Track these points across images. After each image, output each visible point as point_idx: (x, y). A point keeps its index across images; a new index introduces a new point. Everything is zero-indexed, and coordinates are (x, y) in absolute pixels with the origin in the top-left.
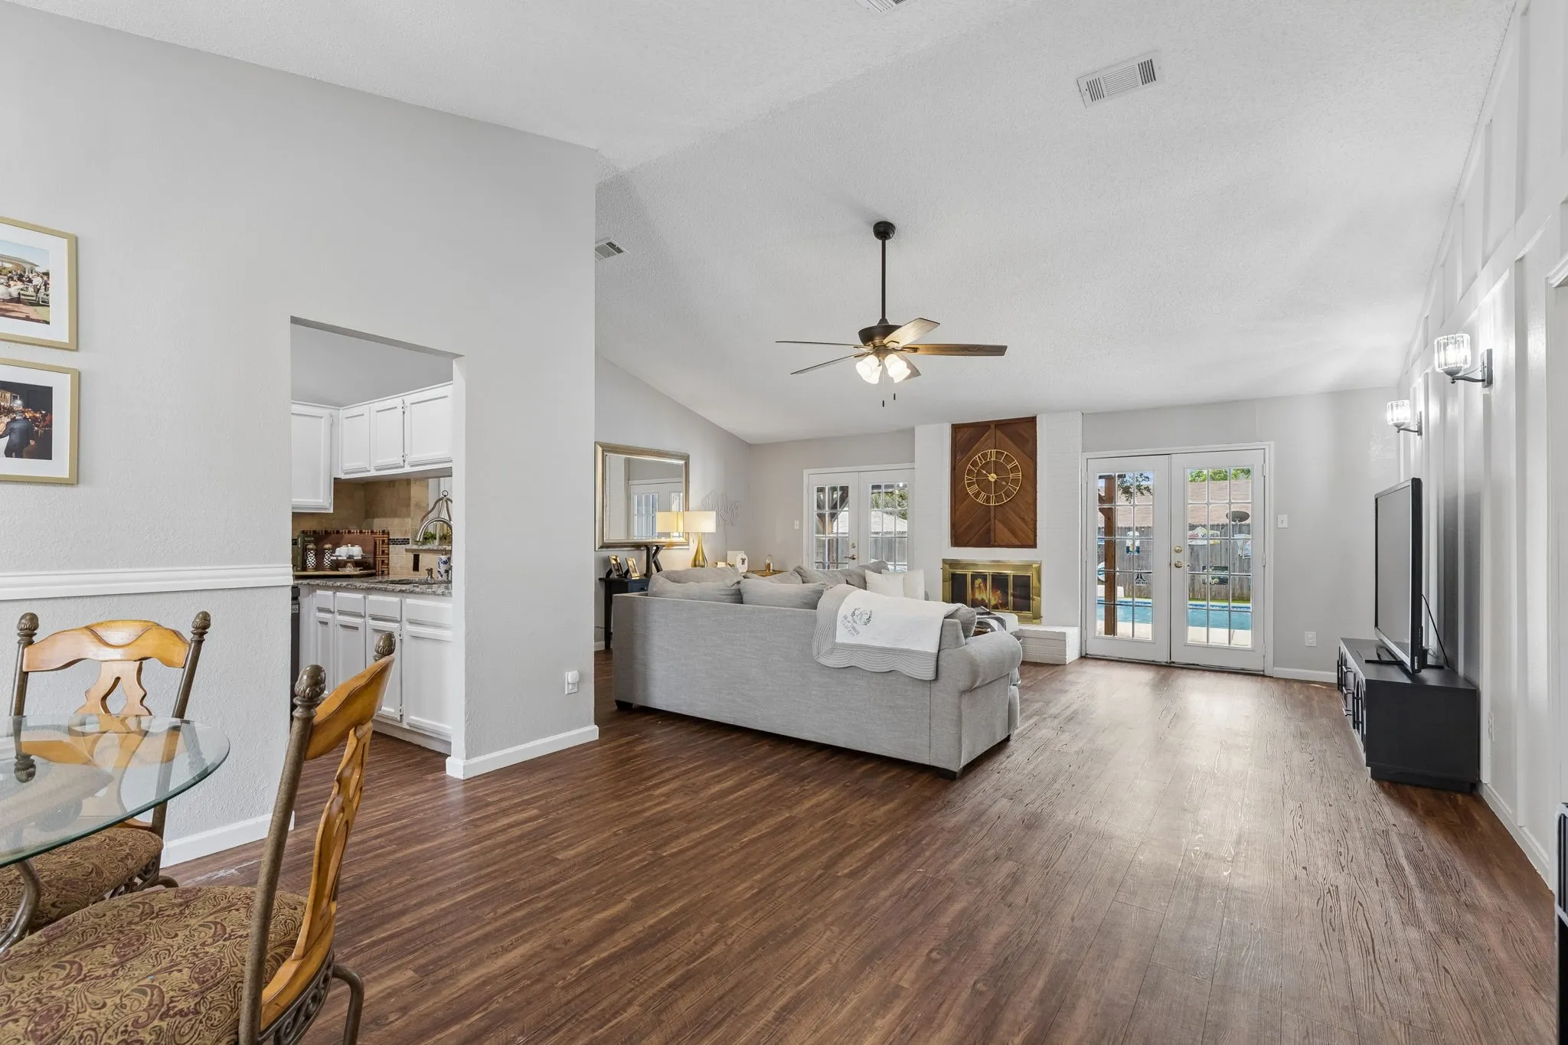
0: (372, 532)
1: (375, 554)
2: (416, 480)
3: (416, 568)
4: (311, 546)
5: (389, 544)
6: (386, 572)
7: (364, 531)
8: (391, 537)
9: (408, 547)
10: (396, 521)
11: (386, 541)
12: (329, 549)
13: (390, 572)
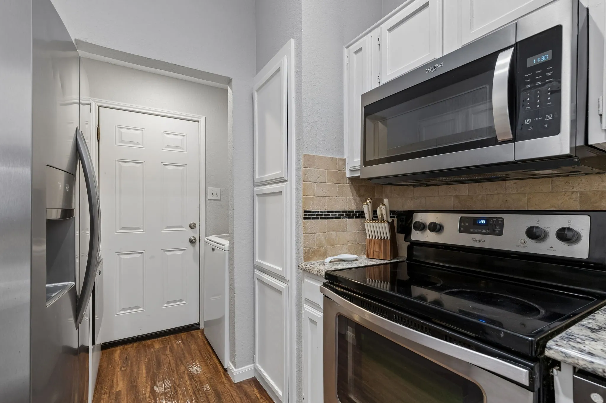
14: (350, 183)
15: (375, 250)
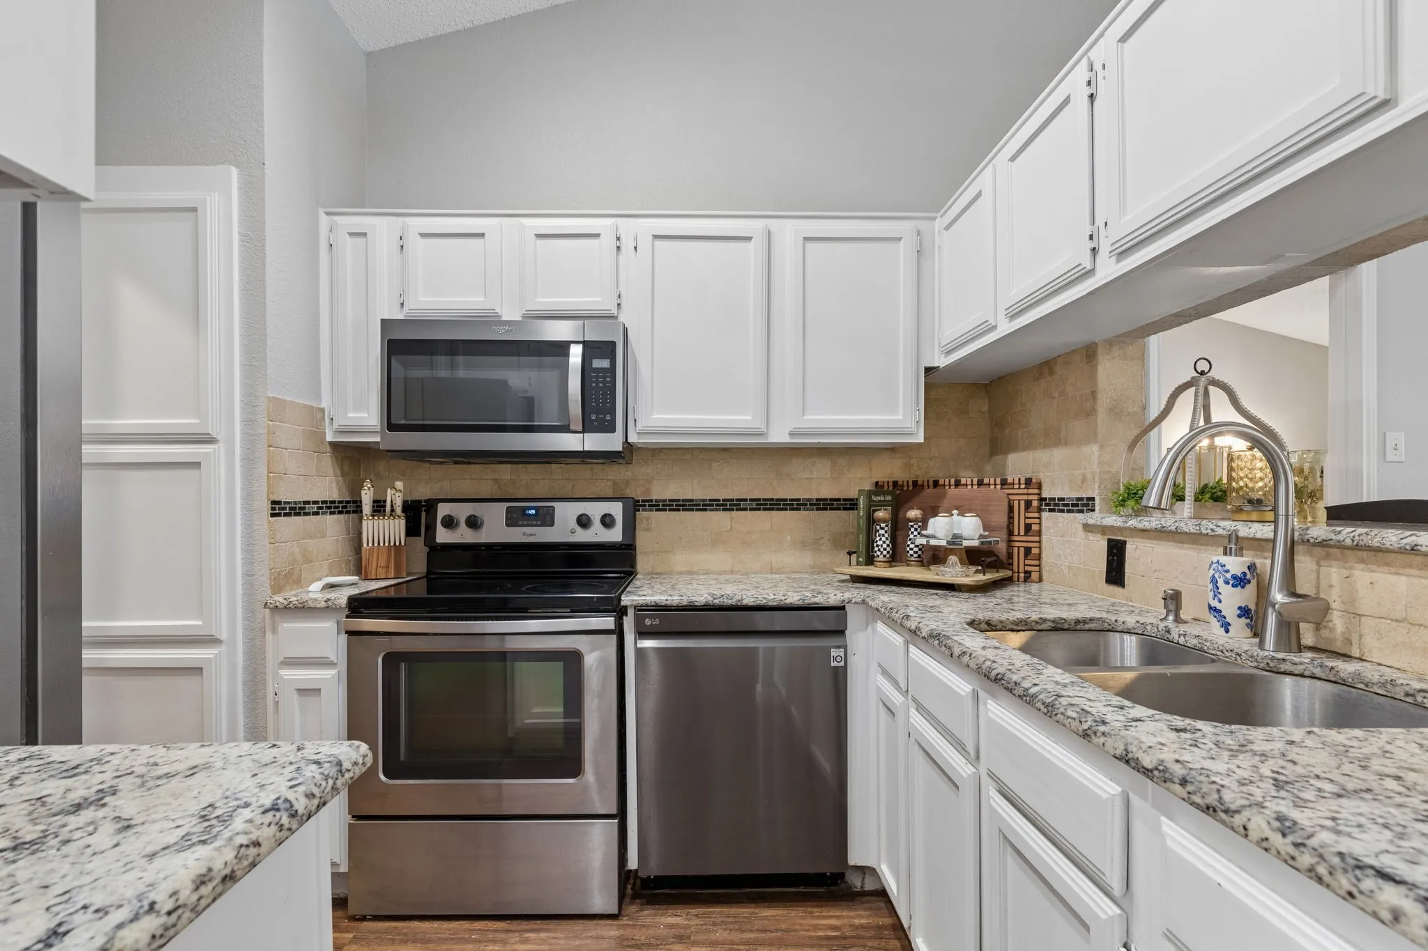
0: (1004, 483)
1: (1010, 533)
2: (1110, 343)
3: (1115, 573)
4: (881, 514)
5: (1040, 510)
6: (1035, 576)
7: (986, 481)
8: (1044, 495)
9: (1093, 518)
10: (1058, 455)
11: (1035, 504)
12: (916, 521)
13: (1045, 576)
14: (331, 451)
15: (379, 565)
